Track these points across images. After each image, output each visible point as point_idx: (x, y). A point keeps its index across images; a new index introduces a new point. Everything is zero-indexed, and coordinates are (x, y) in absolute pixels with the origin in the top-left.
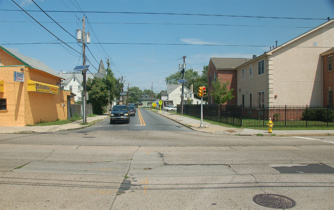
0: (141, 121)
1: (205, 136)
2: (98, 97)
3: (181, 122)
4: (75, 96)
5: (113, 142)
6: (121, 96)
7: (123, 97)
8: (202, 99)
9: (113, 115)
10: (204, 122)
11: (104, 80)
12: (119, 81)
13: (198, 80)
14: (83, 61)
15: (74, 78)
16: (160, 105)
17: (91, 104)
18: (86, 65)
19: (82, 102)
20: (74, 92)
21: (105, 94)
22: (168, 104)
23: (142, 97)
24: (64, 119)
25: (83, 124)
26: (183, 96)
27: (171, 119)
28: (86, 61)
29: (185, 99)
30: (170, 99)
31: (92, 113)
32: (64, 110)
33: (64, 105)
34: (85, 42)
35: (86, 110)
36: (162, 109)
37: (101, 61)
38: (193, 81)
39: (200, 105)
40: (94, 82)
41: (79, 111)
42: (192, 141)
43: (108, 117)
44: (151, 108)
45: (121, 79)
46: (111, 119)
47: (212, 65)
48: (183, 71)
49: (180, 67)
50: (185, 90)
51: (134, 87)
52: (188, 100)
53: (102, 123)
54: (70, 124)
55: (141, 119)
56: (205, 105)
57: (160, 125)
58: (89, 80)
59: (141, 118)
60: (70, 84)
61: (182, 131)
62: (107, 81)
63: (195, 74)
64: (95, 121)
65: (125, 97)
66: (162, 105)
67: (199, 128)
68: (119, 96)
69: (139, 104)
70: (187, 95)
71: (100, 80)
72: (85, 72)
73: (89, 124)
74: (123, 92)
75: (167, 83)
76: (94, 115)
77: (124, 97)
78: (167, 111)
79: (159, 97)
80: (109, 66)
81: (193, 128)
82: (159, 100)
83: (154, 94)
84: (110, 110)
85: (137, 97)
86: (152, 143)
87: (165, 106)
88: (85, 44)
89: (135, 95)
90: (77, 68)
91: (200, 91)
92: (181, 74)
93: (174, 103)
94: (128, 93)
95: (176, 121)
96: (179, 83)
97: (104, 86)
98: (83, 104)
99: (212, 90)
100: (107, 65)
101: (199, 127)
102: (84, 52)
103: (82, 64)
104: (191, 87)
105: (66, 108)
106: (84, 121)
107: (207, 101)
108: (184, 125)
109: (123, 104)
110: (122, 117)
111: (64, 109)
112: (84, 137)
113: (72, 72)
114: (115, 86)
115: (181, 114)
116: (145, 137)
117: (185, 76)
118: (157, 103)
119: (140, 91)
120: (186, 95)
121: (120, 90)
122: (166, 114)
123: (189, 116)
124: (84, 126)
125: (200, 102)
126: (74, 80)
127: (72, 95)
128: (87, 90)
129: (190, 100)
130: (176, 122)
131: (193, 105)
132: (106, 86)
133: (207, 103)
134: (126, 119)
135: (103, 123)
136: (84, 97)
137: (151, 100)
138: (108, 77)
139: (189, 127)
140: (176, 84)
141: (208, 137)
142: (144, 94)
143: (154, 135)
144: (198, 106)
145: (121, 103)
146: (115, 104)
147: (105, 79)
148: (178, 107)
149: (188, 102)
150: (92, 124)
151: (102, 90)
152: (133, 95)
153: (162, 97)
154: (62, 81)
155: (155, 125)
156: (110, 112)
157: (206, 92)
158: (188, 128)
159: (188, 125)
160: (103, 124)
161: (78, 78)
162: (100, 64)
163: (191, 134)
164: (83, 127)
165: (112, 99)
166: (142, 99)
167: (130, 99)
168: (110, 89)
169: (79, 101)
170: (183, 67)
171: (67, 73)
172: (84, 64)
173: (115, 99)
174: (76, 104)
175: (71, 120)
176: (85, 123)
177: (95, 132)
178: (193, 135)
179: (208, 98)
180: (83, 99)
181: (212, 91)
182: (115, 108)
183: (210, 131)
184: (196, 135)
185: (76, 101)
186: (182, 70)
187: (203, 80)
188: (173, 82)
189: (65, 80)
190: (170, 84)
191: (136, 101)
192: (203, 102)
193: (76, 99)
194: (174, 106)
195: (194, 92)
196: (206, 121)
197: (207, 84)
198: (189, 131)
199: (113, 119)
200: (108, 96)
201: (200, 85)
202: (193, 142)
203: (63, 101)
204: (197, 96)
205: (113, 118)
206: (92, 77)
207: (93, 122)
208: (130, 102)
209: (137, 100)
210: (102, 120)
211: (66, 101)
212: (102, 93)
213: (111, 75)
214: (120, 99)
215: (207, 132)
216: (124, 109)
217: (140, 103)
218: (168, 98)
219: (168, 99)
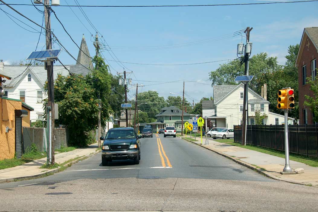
0: (163, 159)
1: (296, 192)
2: (79, 112)
3: (243, 161)
4: (31, 112)
5: (108, 202)
6: (122, 109)
7: (126, 111)
8: (286, 114)
9: (107, 148)
10: (292, 162)
11: (90, 78)
12: (118, 80)
13: (277, 76)
14: (47, 41)
15: (29, 76)
16: (199, 128)
17: (64, 126)
18: (53, 49)
19: (45, 124)
20: (28, 102)
21: (92, 106)
22: (216, 124)
23: (164, 111)
24: (8, 158)
25: (47, 166)
26: (246, 109)
27: (223, 155)
28: (52, 41)
29: (251, 114)
30: (219, 115)
31: (66, 144)
32: (7, 140)
33: (9, 130)
34: (49, 3)
35: (53, 138)
36: (203, 135)
37: (83, 41)
38: (267, 78)
39: (283, 125)
40: (70, 83)
41: (40, 140)
42: (268, 201)
43: (98, 151)
44: (182, 132)
45: (123, 77)
46: (104, 157)
47: (309, 44)
48: (246, 59)
49: (240, 49)
50: (251, 96)
51: (149, 93)
52: (256, 117)
53: (85, 164)
54: (20, 168)
55: (163, 155)
56: (292, 126)
57: (200, 166)
58: (60, 78)
59: (162, 153)
60: (21, 87)
61: (247, 179)
62: (96, 80)
63: (271, 63)
64: (71, 160)
65: (131, 111)
66: (204, 127)
67: (281, 173)
68: (119, 110)
69: (159, 125)
70: (255, 105)
71: (81, 78)
72: (52, 63)
73: (59, 167)
74: (126, 102)
75: (213, 84)
76: (70, 148)
77: (128, 111)
78: (215, 138)
79: (198, 110)
80: (98, 51)
81: (269, 174)
82: (199, 117)
83: (188, 104)
84: (101, 139)
85: (155, 111)
86: (185, 205)
87: (210, 127)
88: (50, 8)
89: (150, 107)
90: (35, 55)
91: (283, 98)
92: (241, 63)
93: (228, 121)
94: (136, 104)
95: (233, 158)
96: (237, 82)
97: (90, 90)
98: (48, 126)
99: (308, 95)
100: (95, 48)
101: (282, 171)
102: (48, 24)
103: (45, 47)
104: (262, 89)
105: (12, 134)
106: (48, 160)
107: (298, 118)
108: (249, 167)
109: (127, 126)
110: (125, 152)
111: (7, 137)
112: (48, 194)
113: (25, 63)
114: (111, 90)
115: (244, 144)
116: (171, 191)
117: (250, 68)
118: (194, 123)
119: (161, 99)
120: (253, 105)
121: (121, 98)
122: (212, 144)
123: (259, 149)
124: (50, 170)
125: (282, 120)
126: (30, 80)
127: (25, 110)
128: (55, 99)
129: (261, 117)
130: (234, 160)
131: (268, 126)
132: (93, 90)
133: (298, 123)
134: (133, 156)
135: (88, 163)
136: (50, 113)
137: (181, 117)
138: (96, 73)
139: (261, 172)
140: (232, 84)
141: (301, 193)
142: (168, 106)
143: (189, 189)
144: (278, 129)
145: (123, 124)
146: (110, 125)
147: (92, 77)
148: (238, 130)
149: (257, 120)
150: (64, 165)
151: (86, 98)
152: (146, 108)
153: (204, 111)
154: (4, 81)
155: (191, 166)
156: (102, 141)
157: (296, 98)
158: (257, 173)
159: (258, 167)
160: (88, 166)
161: (37, 75)
162: (81, 47)
163: (266, 187)
164: (46, 173)
165: (105, 117)
166: (164, 114)
167: (141, 115)
168: (102, 97)
169: (40, 121)
170: (245, 50)
171: (13, 66)
172: (48, 48)
173: (111, 116)
174: (34, 127)
175: (23, 160)
176: (51, 164)
177: (71, 182)
178: (270, 188)
179: (301, 112)
180: (48, 118)
181: (308, 97)
182: (112, 133)
183: (307, 181)
184: (276, 189)
185: (32, 121)
186: (243, 55)
187: (289, 74)
188: (225, 80)
189: (10, 78)
190: (220, 84)
191: (153, 119)
192: (288, 119)
193: (34, 117)
194: (229, 128)
195: (268, 99)
196: (297, 159)
197: (297, 83)
198: (260, 181)
199: (107, 156)
200: (97, 111)
201: (281, 85)
202: (269, 203)
203: (6, 121)
204: (276, 108)
205: (107, 153)
206: (65, 74)
207: (68, 162)
208: (141, 122)
209: (156, 118)
210: (86, 158)
211: (12, 121)
212: (86, 105)
213: (103, 70)
214: (121, 117)
215: (300, 182)
216: (130, 137)
217: (160, 123)
218: (216, 112)
219: (216, 115)
